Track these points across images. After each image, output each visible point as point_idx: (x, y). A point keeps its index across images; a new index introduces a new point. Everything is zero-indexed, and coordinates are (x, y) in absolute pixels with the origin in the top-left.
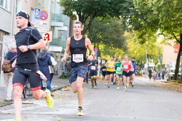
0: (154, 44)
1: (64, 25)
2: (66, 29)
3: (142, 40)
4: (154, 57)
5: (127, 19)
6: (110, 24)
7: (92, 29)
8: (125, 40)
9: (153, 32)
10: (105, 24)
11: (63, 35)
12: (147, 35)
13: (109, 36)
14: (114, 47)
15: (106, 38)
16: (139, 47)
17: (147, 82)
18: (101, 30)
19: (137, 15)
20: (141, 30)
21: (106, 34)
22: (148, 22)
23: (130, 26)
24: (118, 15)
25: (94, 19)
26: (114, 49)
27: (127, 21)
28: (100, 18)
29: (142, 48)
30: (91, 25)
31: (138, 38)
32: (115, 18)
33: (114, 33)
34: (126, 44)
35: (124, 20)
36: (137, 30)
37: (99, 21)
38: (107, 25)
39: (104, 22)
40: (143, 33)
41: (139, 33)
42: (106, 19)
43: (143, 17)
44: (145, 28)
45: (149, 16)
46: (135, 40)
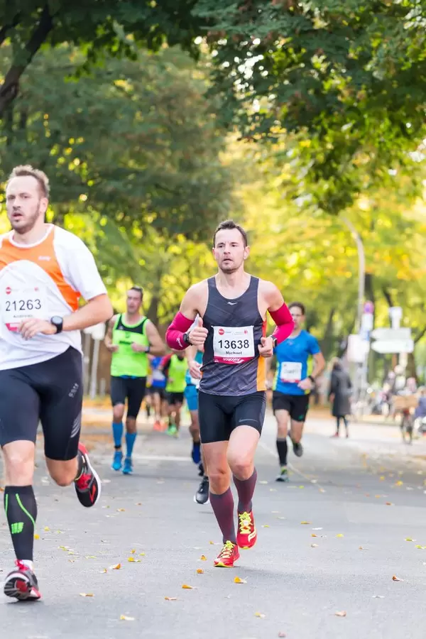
0: (407, 215)
3: (335, 191)
4: (410, 292)
5: (243, 57)
6: (136, 89)
7: (24, 117)
8: (231, 189)
9: (402, 139)
10: (102, 87)
12: (362, 159)
13: (131, 163)
14: (159, 230)
16: (313, 227)
18: (79, 125)
19: (304, 35)
20: (331, 125)
21: (111, 148)
22: (373, 79)
23: (258, 106)
24: (184, 33)
25: (35, 59)
26: (158, 240)
27: (241, 68)
28: (75, 49)
29: (333, 237)
30: (20, 94)
31: (309, 173)
32: (166, 51)
33: (159, 141)
34: (237, 215)
35: (226, 64)
36: (301, 124)
37: (69, 67)
38: (115, 96)
39: (99, 75)
40: (339, 145)
41: (316, 145)
42: (114, 54)
43: (339, 48)
44: (355, 115)
45: (380, 45)
46: (289, 188)
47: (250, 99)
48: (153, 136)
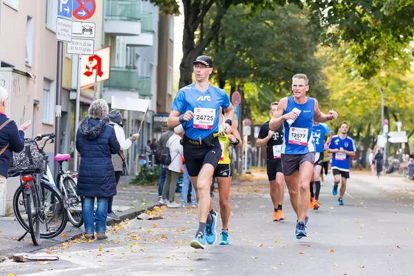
0: (403, 79)
1: (143, 31)
2: (150, 40)
3: (368, 68)
4: (406, 113)
5: (324, 8)
6: (275, 24)
7: (224, 39)
8: (320, 69)
9: (398, 44)
10: (259, 24)
11: (140, 59)
12: (381, 53)
13: (273, 59)
15: (262, 64)
16: (359, 85)
17: (385, 187)
18: (249, 42)
20: (365, 38)
21: (264, 52)
22: (384, 16)
23: (332, 29)
25: (228, 11)
27: (323, 13)
28: (246, 6)
29: (369, 90)
30: (221, 29)
31: (356, 61)
32: (288, 6)
33: (286, 48)
34: (323, 81)
35: (315, 11)
36: (351, 38)
37: (244, 15)
38: (265, 28)
39: (257, 18)
40: (370, 47)
41: (359, 47)
42: (264, 8)
43: (367, 2)
44: (376, 33)
46: (347, 68)
47: (327, 26)
48: (282, 45)
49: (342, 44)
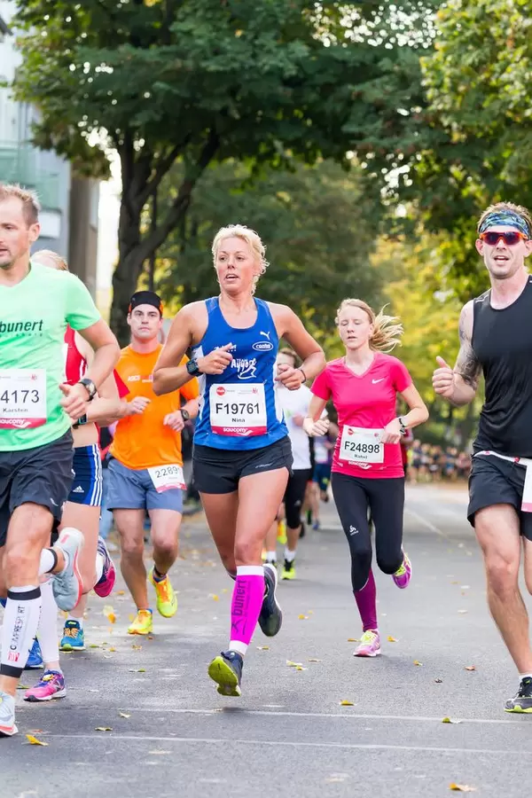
2: (53, 226)
3: (473, 285)
5: (390, 168)
6: (295, 200)
7: (195, 226)
8: (382, 287)
10: (264, 198)
13: (291, 266)
14: (318, 324)
15: (271, 276)
19: (442, 147)
20: (469, 228)
22: (506, 185)
23: (402, 211)
24: (337, 148)
25: (206, 172)
27: (387, 179)
28: (240, 164)
30: (192, 205)
31: (451, 271)
32: (321, 165)
33: (317, 246)
35: (374, 174)
36: (442, 227)
37: (235, 181)
38: (276, 206)
41: (456, 244)
42: (275, 169)
43: (474, 158)
45: (511, 155)
47: (395, 204)
48: (310, 241)
49: (425, 237)
